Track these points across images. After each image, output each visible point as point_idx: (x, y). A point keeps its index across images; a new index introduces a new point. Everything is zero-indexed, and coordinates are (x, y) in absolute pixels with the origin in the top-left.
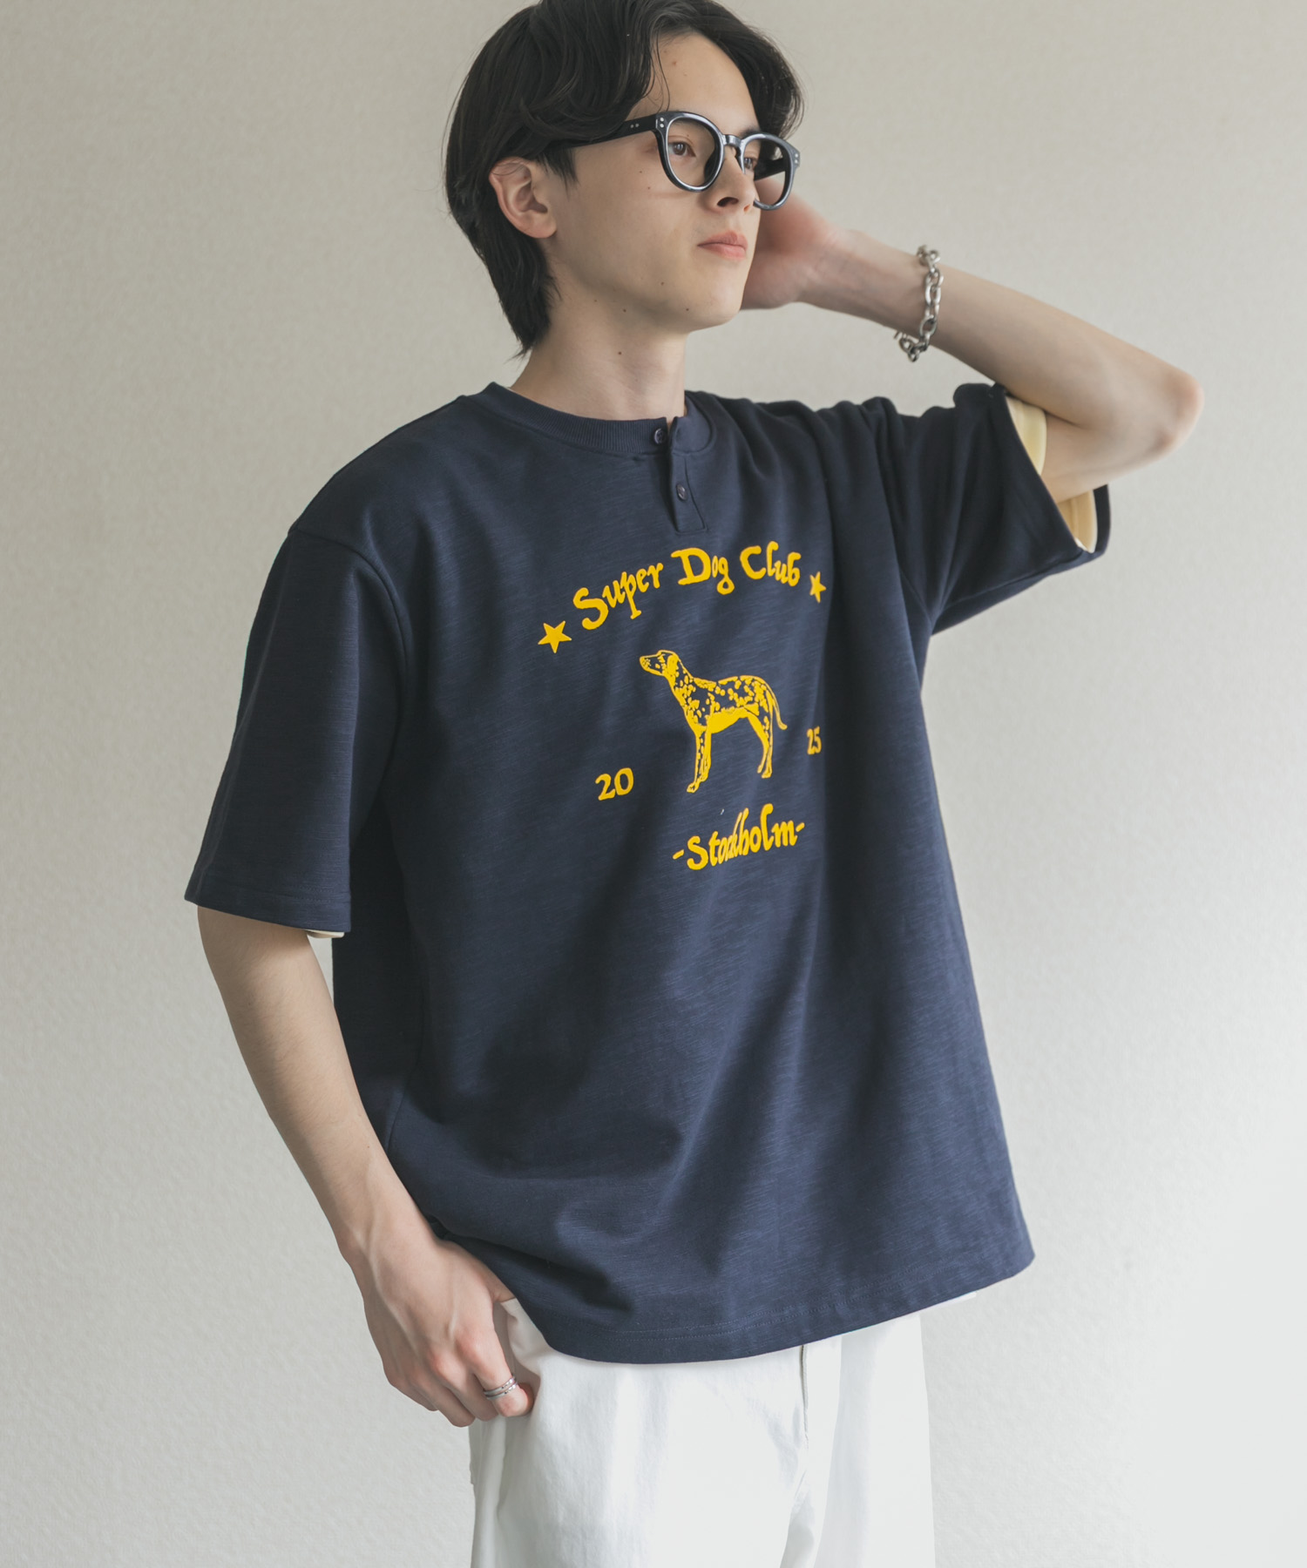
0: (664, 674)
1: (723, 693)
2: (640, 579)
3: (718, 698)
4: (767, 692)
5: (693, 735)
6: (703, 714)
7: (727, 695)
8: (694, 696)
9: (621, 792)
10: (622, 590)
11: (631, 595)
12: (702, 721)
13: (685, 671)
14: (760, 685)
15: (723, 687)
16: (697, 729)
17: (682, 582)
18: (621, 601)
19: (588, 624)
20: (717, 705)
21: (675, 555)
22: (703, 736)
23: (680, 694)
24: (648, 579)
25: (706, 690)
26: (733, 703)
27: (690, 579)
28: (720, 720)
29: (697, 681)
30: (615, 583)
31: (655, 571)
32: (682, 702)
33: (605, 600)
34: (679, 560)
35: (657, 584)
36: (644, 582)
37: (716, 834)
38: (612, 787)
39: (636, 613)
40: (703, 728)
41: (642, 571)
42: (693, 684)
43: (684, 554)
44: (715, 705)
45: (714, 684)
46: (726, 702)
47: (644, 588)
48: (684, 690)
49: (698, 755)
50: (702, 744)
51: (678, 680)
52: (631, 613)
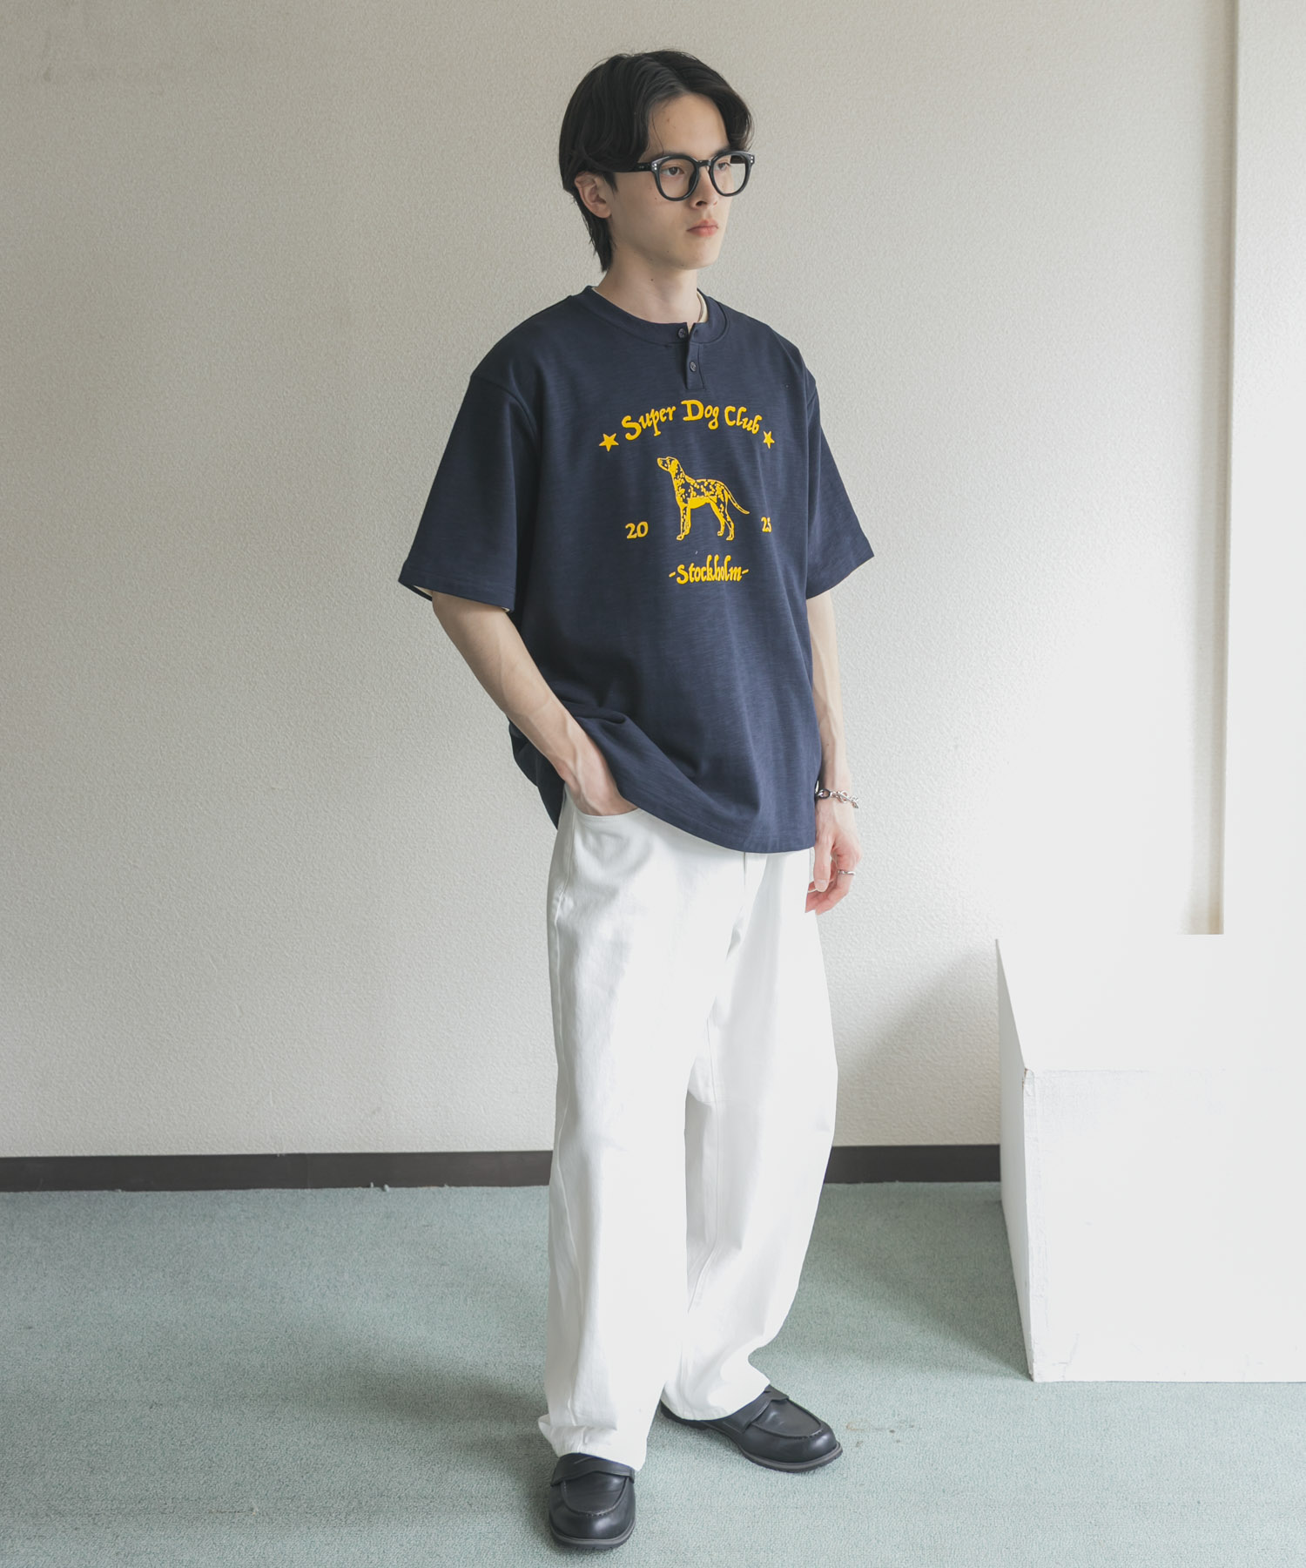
0: (669, 470)
1: (698, 487)
2: (662, 414)
3: (695, 489)
4: (725, 491)
5: (679, 508)
6: (686, 497)
7: (700, 489)
8: (683, 486)
9: (641, 535)
10: (651, 419)
11: (655, 422)
12: (685, 501)
13: (682, 470)
14: (720, 486)
15: (698, 484)
16: (681, 505)
17: (685, 419)
18: (649, 425)
19: (629, 437)
20: (695, 494)
21: (683, 403)
22: (685, 509)
23: (677, 483)
24: (666, 415)
25: (689, 484)
26: (703, 494)
27: (690, 417)
28: (696, 502)
29: (687, 477)
30: (647, 415)
31: (670, 411)
32: (676, 489)
33: (640, 424)
34: (685, 406)
35: (671, 418)
36: (664, 416)
37: (692, 565)
38: (635, 532)
39: (657, 433)
40: (686, 505)
41: (663, 410)
42: (684, 479)
43: (688, 403)
44: (693, 493)
45: (694, 481)
46: (699, 493)
47: (663, 419)
48: (678, 481)
49: (682, 520)
50: (685, 514)
51: (677, 474)
52: (654, 432)
